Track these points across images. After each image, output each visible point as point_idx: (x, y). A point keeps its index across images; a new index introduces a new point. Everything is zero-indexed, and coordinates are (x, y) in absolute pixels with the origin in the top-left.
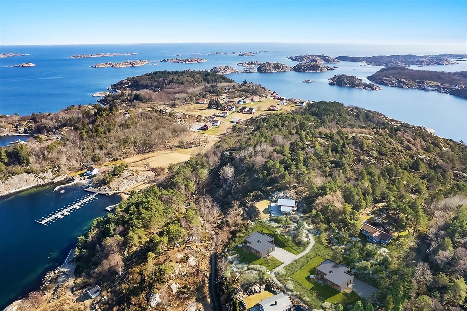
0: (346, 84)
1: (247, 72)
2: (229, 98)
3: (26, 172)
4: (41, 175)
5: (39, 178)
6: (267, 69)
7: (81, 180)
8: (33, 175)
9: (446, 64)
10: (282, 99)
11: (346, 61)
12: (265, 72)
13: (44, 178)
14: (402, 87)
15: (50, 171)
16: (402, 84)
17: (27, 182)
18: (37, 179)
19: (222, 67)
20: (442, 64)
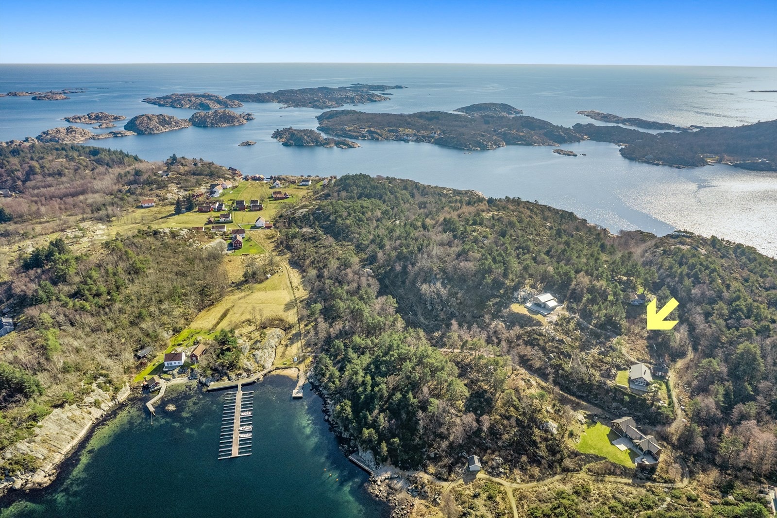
0: (308, 143)
1: (117, 136)
2: (186, 190)
3: (56, 406)
4: (88, 400)
5: (87, 407)
6: (151, 127)
7: (169, 380)
8: (74, 406)
9: (379, 101)
10: (259, 179)
11: (247, 101)
12: (150, 134)
13: (97, 404)
14: (377, 139)
15: (94, 386)
16: (376, 136)
17: (75, 422)
18: (85, 410)
19: (61, 130)
20: (375, 101)
